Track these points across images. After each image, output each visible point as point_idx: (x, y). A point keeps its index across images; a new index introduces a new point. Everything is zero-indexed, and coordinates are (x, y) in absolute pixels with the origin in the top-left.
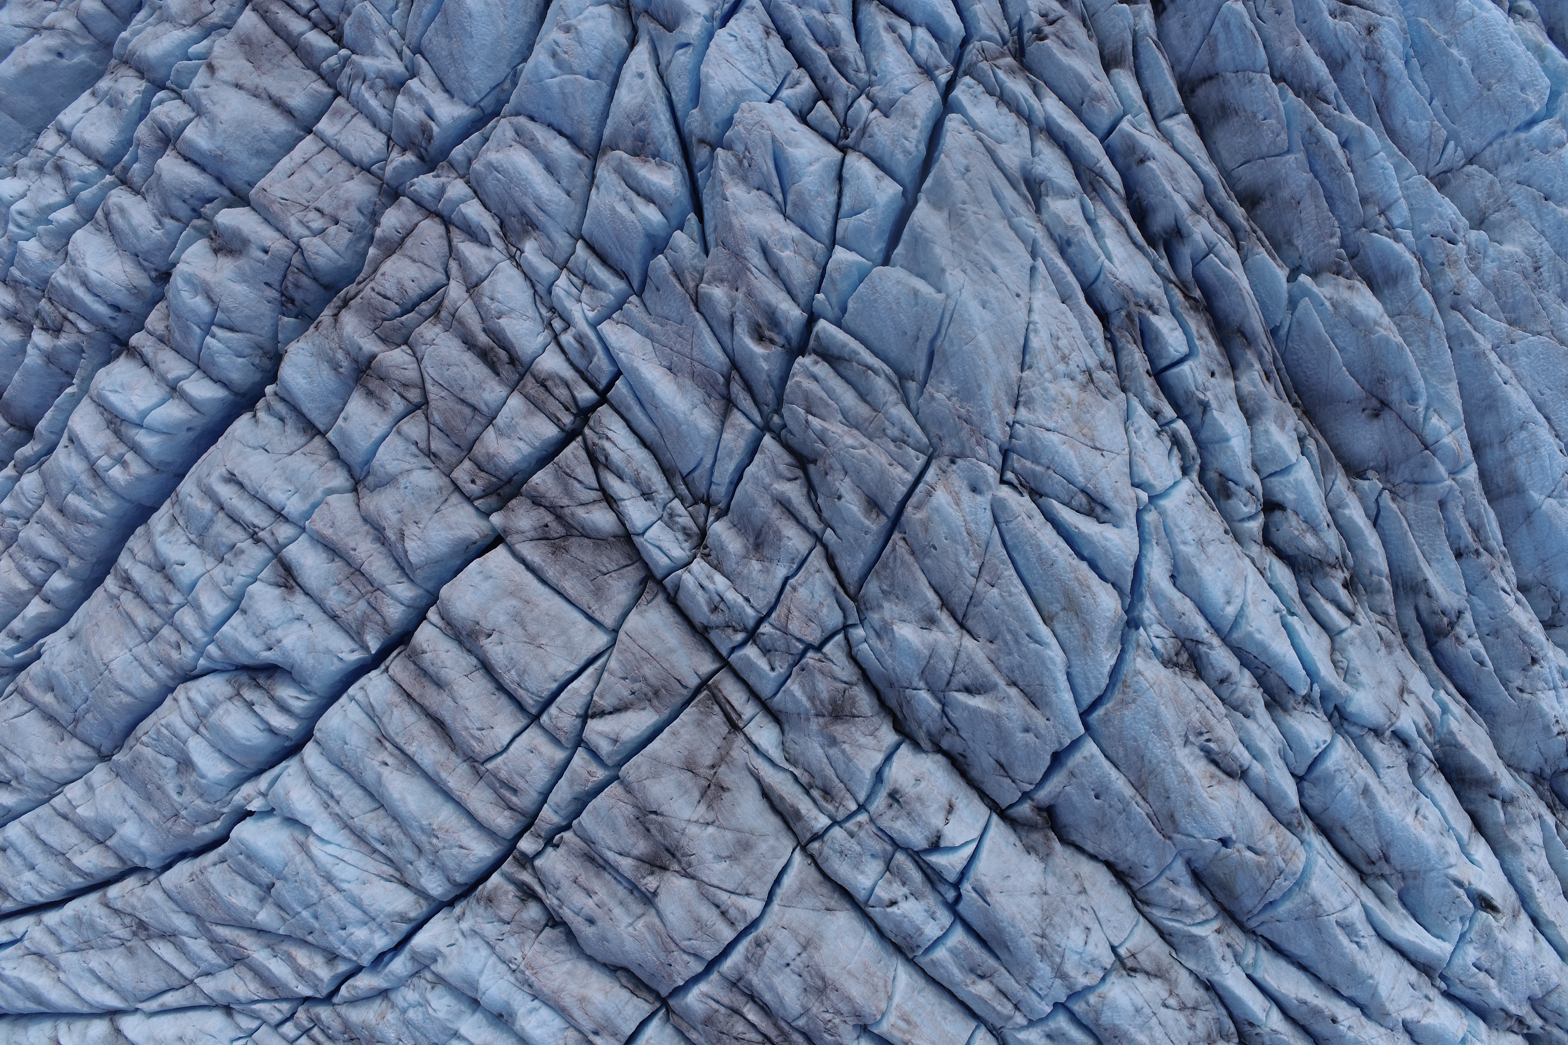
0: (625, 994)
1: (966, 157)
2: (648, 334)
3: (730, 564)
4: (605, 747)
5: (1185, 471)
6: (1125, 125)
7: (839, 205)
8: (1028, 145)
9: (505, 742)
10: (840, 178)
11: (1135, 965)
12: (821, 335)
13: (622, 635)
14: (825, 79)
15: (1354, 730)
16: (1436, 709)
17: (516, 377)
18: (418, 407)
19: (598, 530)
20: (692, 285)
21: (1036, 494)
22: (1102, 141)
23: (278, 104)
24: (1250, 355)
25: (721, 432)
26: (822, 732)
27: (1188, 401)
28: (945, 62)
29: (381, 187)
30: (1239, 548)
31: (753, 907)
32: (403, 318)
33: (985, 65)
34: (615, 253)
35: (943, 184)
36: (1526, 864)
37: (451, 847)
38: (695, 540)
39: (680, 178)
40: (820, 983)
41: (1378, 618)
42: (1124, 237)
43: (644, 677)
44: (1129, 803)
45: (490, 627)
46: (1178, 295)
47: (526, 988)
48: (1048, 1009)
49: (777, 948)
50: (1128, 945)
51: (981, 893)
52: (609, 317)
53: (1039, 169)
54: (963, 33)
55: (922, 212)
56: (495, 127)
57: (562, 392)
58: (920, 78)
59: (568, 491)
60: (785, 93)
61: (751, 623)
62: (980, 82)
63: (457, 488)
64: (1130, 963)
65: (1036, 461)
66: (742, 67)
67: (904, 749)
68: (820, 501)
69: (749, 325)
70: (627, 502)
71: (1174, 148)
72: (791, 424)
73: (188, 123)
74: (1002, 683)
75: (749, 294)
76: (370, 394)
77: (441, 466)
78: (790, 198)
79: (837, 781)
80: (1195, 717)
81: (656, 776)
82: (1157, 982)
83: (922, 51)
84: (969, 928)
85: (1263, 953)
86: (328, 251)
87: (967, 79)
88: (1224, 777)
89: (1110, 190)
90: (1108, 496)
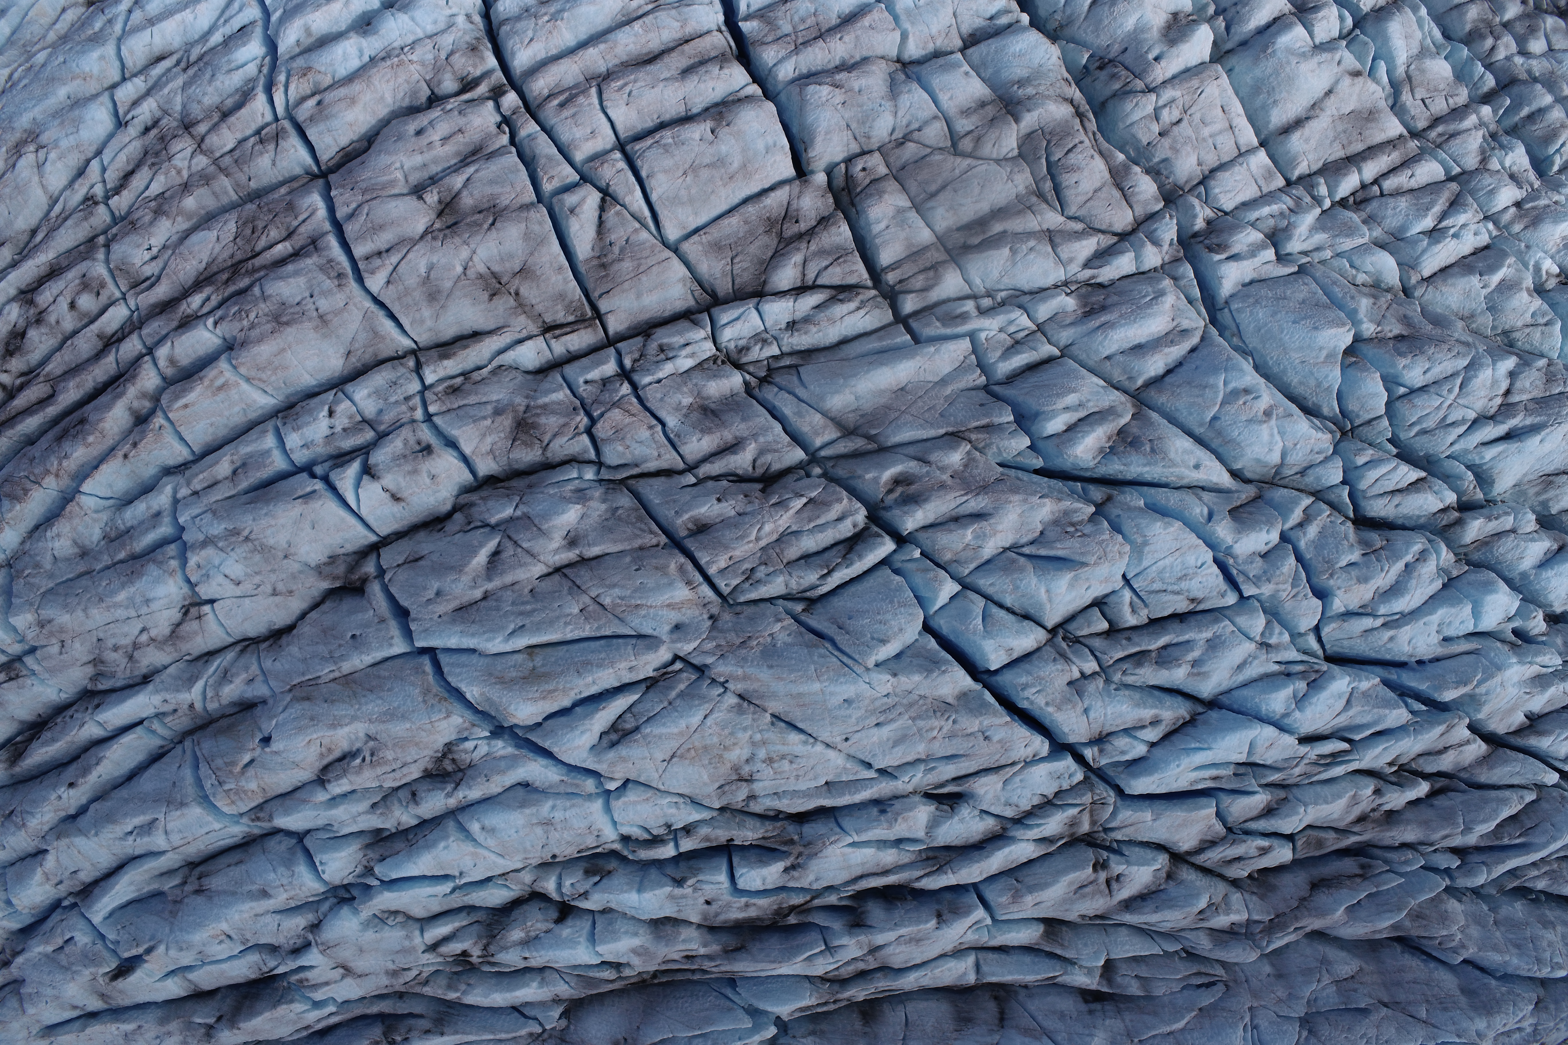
0: (344, 141)
1: (1000, 741)
2: (943, 382)
3: (697, 378)
4: (570, 199)
5: (625, 839)
6: (980, 913)
7: (1001, 606)
8: (992, 810)
9: (610, 112)
10: (1026, 617)
11: (190, 615)
12: (879, 540)
13: (668, 253)
14: (1129, 639)
15: (325, 907)
16: (319, 996)
17: (950, 245)
18: (954, 145)
19: (775, 268)
20: (973, 437)
21: (650, 684)
22: (975, 885)
24: (715, 948)
25: (824, 414)
26: (511, 405)
27: (690, 868)
28: (1104, 762)
30: (535, 862)
31: (376, 283)
32: (1044, 161)
33: (1087, 799)
34: (1034, 379)
35: (981, 709)
36: (146, 1026)
37: (535, 31)
38: (734, 356)
39: (1082, 465)
40: (284, 319)
41: (425, 975)
42: (869, 868)
43: (622, 260)
44: (335, 663)
45: (721, 135)
46: (797, 900)
47: (383, 54)
48: (181, 520)
49: (330, 291)
50: (211, 616)
51: (308, 496)
52: (974, 351)
53: (965, 811)
54: (1128, 791)
55: (960, 679)
56: (1199, 314)
57: (919, 282)
58: (1096, 730)
59: (822, 253)
60: (1127, 595)
61: (636, 377)
62: (1072, 788)
63: (863, 153)
64: (194, 611)
65: (681, 695)
66: (1167, 561)
67: (467, 477)
68: (725, 483)
69: (913, 475)
70: (791, 304)
71: (943, 956)
72: (806, 481)
73: (1311, 34)
74: (490, 586)
75: (943, 486)
76: (983, 104)
77: (890, 146)
78: (1022, 560)
79: (461, 403)
80: (389, 755)
81: (527, 236)
82: (167, 631)
83: (1121, 742)
84: (283, 476)
85: (158, 742)
86: (1136, 116)
87: (1079, 776)
88: (325, 762)
89: (922, 873)
90: (623, 750)
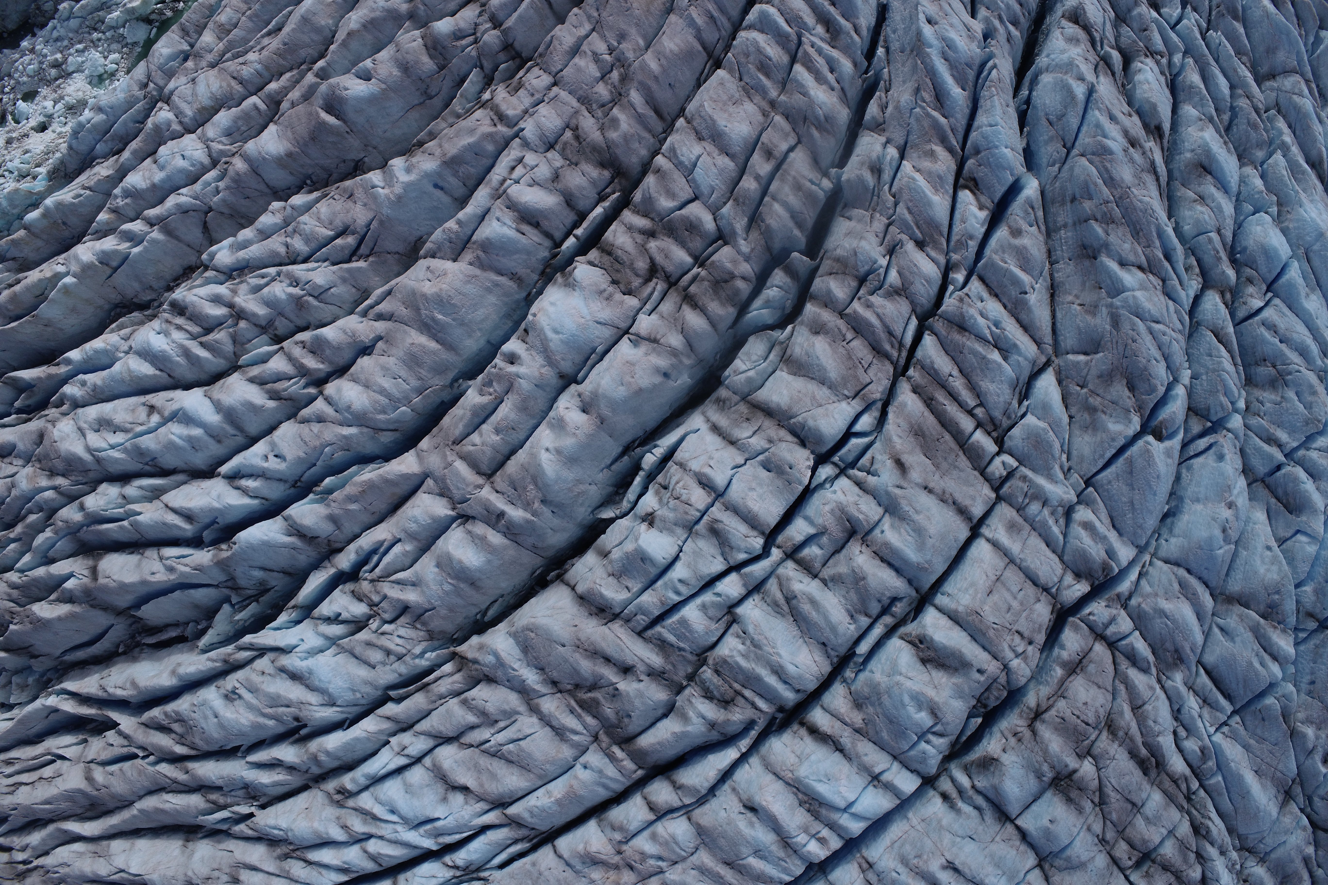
23: (962, 511)
29: (1054, 606)
